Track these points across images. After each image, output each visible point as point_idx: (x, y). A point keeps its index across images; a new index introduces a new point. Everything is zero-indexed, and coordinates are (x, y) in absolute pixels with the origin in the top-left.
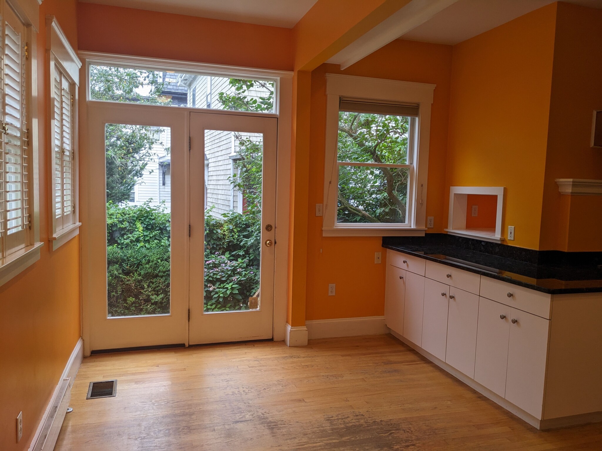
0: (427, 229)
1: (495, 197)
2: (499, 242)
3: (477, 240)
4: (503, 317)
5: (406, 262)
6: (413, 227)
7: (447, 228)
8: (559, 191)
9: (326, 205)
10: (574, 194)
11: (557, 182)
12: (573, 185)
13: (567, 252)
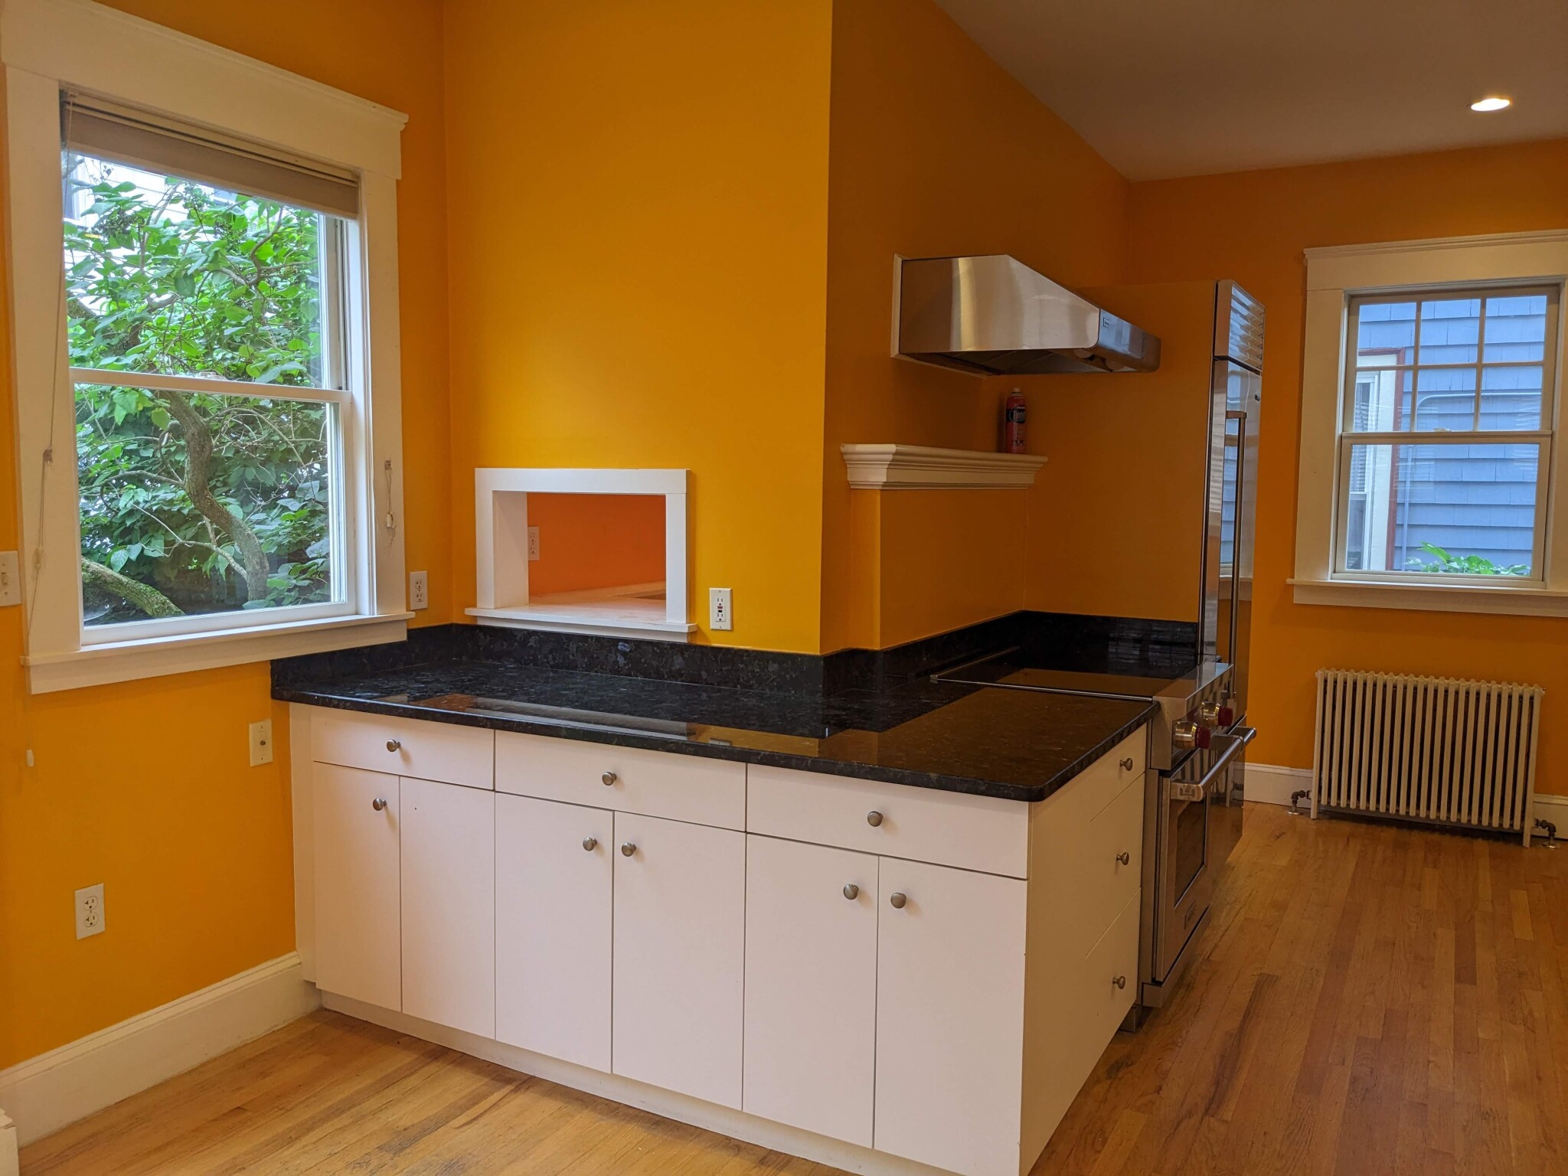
0: (413, 615)
1: (657, 503)
2: (684, 640)
3: (598, 639)
4: (853, 893)
5: (398, 745)
6: (368, 610)
7: (474, 605)
8: (849, 479)
9: (38, 556)
10: (888, 488)
11: (846, 454)
12: (892, 461)
13: (881, 651)
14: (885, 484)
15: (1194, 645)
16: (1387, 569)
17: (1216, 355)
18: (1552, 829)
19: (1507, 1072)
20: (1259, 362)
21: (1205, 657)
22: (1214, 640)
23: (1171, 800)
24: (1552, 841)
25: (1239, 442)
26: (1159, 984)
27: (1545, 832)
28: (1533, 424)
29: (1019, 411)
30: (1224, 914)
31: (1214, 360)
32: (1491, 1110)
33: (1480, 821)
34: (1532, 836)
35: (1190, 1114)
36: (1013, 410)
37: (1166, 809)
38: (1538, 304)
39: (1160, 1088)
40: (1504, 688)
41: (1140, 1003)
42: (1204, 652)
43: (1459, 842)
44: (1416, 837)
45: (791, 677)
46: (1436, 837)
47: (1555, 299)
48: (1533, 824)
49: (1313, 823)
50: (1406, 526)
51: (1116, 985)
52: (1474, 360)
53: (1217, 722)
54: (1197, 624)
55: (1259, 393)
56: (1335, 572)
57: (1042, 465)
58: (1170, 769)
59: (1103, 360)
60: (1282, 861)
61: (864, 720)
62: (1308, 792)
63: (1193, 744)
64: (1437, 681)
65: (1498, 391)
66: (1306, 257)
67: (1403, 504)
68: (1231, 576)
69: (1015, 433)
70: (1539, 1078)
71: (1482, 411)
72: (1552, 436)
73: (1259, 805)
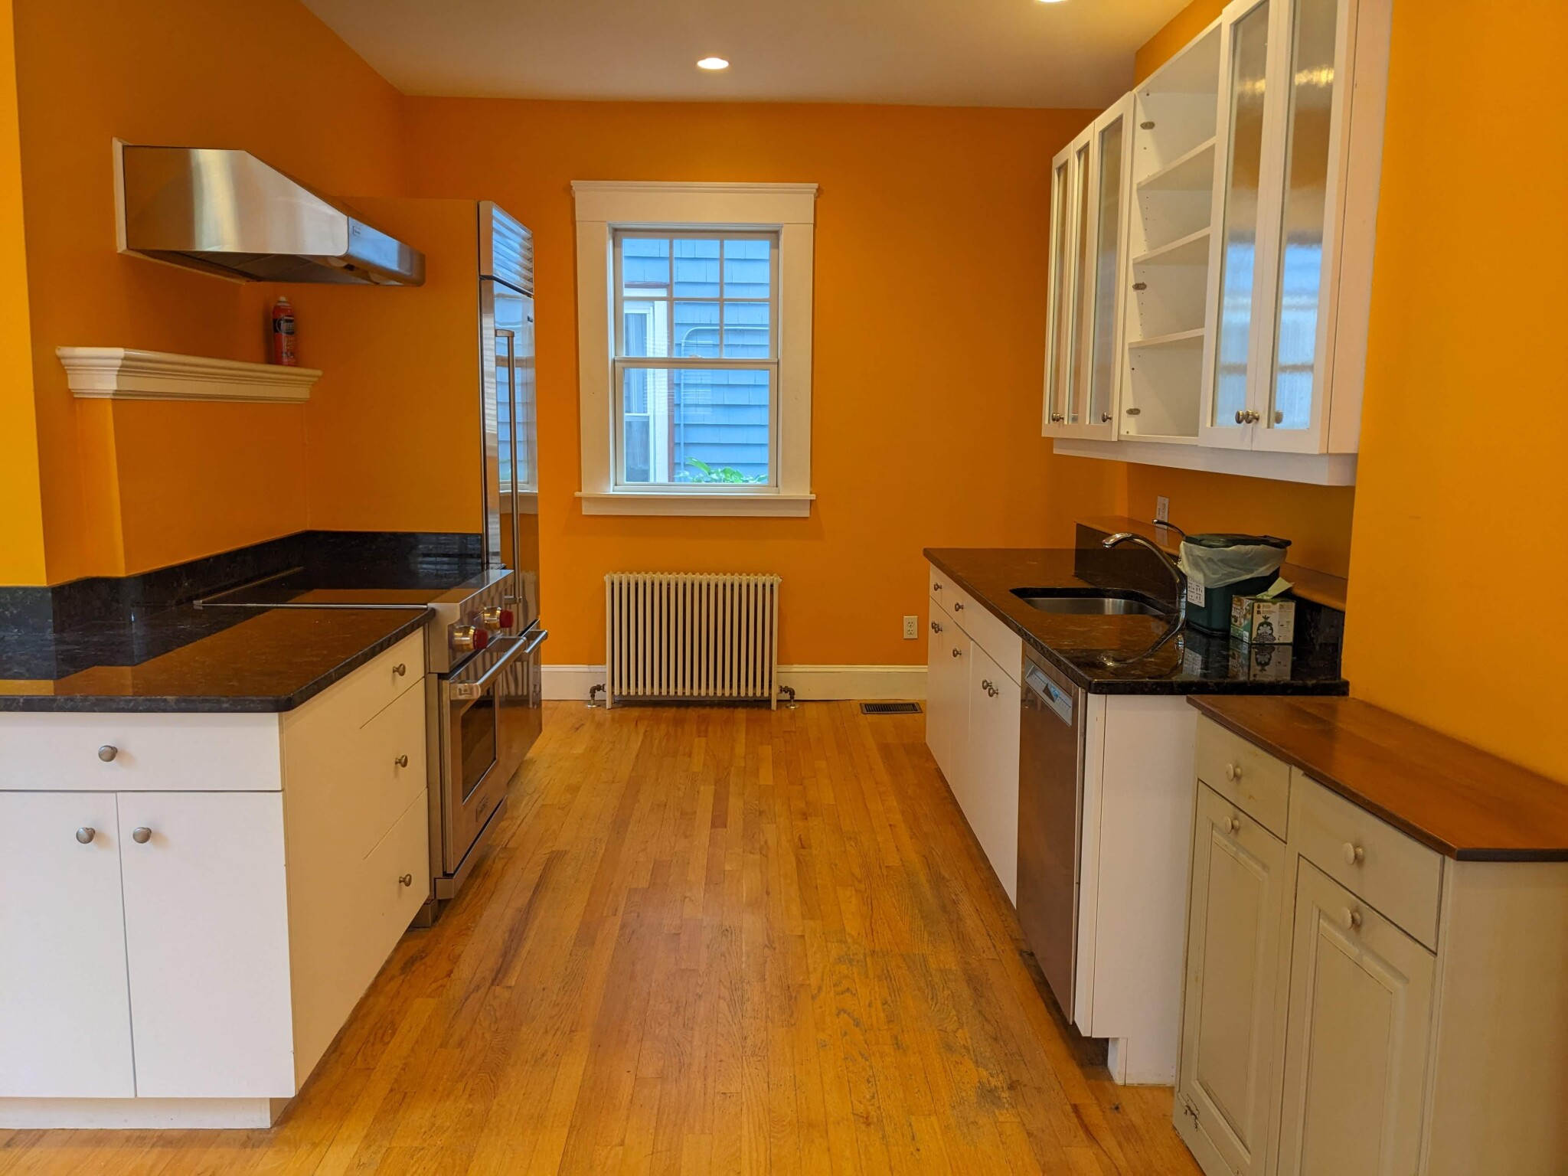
4: (90, 836)
8: (70, 387)
10: (120, 399)
11: (64, 358)
12: (122, 366)
13: (128, 579)
14: (117, 393)
15: (480, 556)
16: (669, 481)
17: (482, 274)
18: (792, 693)
19: (744, 895)
20: (531, 285)
21: (491, 565)
22: (499, 550)
23: (451, 701)
24: (792, 703)
25: (508, 362)
26: (450, 876)
27: (787, 696)
28: (764, 355)
29: (287, 321)
30: (524, 803)
31: (481, 279)
32: (730, 927)
33: (739, 693)
34: (778, 701)
35: (478, 988)
36: (281, 320)
37: (447, 710)
38: (761, 248)
39: (451, 972)
40: (752, 579)
41: (433, 898)
42: (490, 561)
43: (724, 713)
44: (692, 713)
45: (12, 613)
46: (707, 711)
47: (775, 245)
48: (778, 690)
49: (607, 712)
50: (682, 445)
51: (403, 884)
52: (717, 296)
53: (498, 625)
54: (481, 535)
55: (532, 316)
56: (616, 485)
57: (316, 379)
58: (447, 671)
59: (366, 272)
60: (579, 749)
61: (113, 655)
62: (604, 685)
63: (472, 646)
64: (701, 576)
65: (735, 325)
66: (573, 188)
67: (679, 425)
68: (510, 491)
69: (284, 344)
70: (768, 893)
71: (725, 342)
72: (778, 363)
73: (562, 702)
